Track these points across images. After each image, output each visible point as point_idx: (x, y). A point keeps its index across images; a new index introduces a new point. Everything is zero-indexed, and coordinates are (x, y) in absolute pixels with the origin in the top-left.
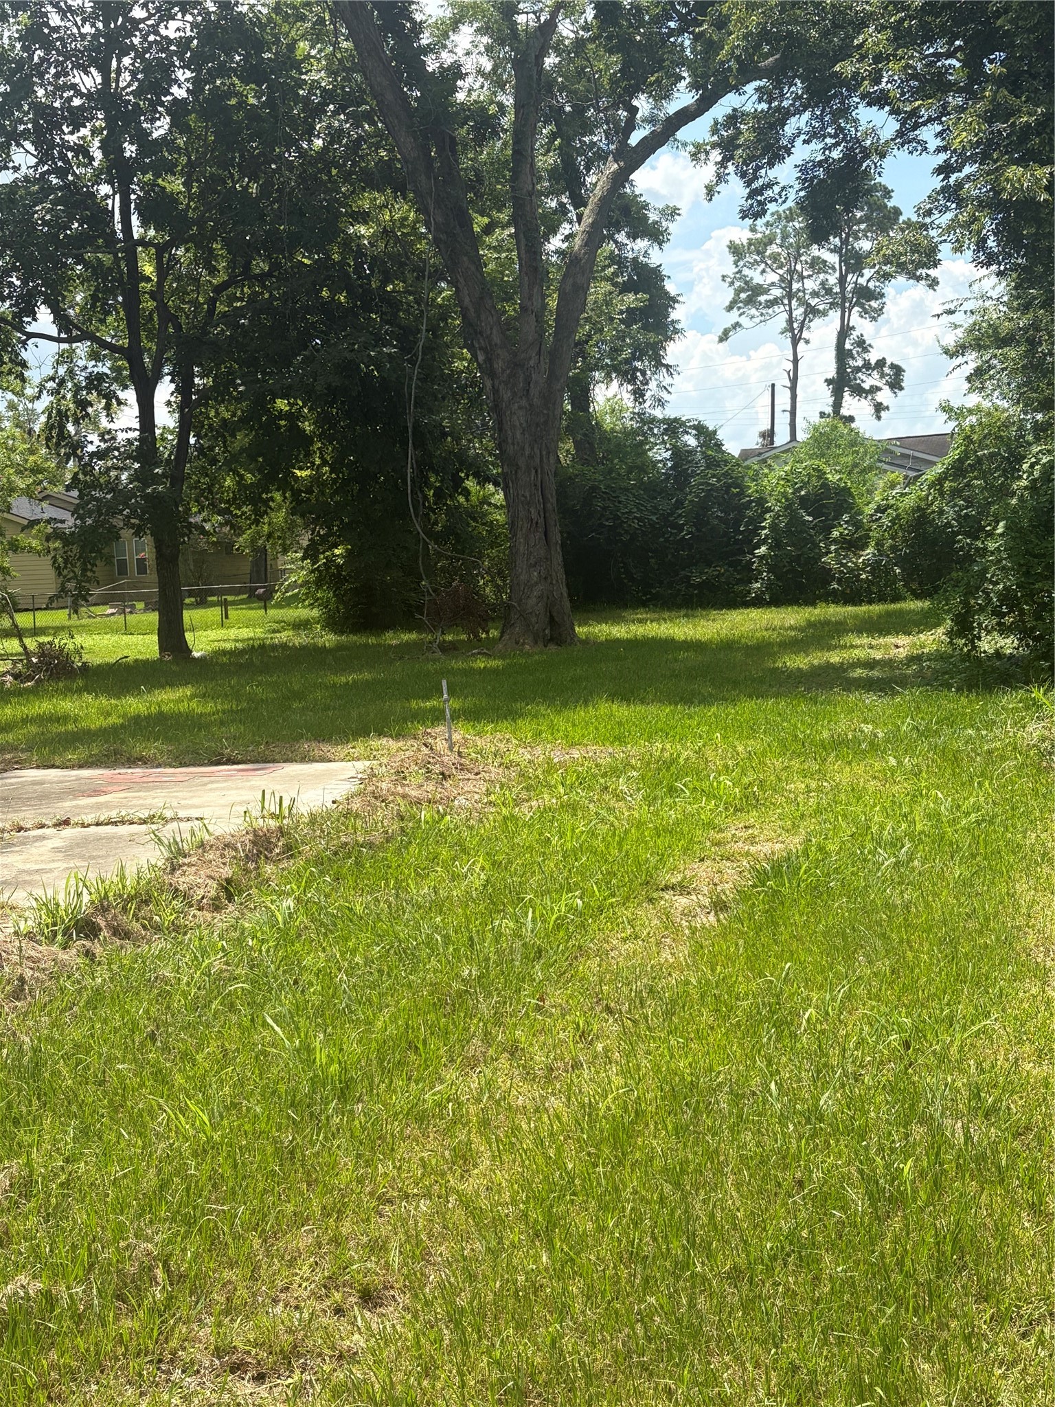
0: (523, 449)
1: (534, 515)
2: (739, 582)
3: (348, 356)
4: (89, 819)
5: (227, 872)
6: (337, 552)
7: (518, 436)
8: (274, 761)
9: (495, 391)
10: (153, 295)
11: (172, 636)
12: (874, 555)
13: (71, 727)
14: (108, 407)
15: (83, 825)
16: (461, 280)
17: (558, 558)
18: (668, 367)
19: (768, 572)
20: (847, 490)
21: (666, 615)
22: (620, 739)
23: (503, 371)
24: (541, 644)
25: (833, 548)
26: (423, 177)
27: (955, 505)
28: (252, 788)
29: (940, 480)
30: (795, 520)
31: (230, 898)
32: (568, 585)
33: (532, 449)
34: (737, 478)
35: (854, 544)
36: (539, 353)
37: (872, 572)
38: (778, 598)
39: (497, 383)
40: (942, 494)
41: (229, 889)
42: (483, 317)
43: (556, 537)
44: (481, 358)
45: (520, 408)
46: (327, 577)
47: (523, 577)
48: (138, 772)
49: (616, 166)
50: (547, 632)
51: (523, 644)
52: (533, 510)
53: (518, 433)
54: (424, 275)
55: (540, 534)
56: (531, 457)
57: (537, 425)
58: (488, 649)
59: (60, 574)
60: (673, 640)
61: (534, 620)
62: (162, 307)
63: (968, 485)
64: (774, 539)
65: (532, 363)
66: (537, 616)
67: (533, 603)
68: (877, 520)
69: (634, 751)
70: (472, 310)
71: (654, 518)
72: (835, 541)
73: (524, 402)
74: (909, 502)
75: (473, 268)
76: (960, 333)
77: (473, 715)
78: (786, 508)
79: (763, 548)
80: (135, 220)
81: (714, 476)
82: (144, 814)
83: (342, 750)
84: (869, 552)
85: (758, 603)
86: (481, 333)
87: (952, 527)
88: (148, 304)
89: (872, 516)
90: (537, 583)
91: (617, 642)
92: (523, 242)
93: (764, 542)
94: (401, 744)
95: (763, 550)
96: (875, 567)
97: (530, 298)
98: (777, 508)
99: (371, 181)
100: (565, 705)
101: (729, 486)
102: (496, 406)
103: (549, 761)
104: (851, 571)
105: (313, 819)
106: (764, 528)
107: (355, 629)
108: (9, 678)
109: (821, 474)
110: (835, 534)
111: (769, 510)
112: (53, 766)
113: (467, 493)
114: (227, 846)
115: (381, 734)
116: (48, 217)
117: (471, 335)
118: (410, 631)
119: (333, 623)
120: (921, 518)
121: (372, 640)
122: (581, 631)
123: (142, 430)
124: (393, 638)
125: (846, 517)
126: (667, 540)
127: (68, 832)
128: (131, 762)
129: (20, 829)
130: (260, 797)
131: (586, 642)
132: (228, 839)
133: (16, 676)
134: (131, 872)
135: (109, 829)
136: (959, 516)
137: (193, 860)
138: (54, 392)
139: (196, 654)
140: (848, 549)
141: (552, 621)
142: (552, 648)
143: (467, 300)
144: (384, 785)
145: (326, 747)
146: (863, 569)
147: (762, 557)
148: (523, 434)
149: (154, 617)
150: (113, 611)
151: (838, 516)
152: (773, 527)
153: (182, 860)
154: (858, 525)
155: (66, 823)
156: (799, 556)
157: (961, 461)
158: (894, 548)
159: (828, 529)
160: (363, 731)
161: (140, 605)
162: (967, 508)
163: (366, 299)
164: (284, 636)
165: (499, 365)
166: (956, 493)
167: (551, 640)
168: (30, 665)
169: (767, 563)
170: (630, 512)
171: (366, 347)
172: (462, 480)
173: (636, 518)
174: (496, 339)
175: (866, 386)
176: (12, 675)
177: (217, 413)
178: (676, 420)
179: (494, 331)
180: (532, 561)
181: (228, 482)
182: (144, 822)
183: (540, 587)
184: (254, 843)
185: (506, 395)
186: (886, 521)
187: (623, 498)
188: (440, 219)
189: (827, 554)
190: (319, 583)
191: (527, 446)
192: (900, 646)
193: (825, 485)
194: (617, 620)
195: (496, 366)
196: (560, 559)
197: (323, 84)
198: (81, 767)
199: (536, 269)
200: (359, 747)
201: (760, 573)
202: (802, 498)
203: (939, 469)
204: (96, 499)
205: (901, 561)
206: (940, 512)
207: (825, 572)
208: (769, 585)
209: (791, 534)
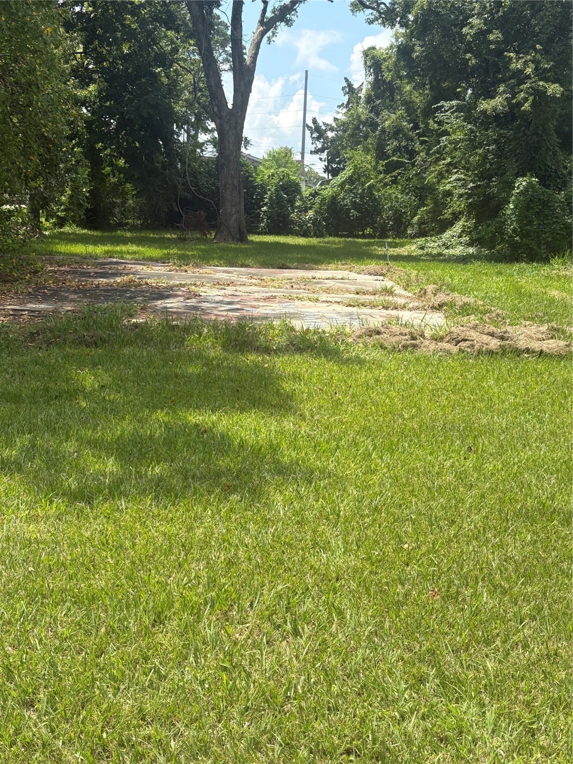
0: (232, 153)
2: (253, 222)
7: (231, 146)
9: (221, 125)
12: (314, 216)
17: (243, 204)
19: (267, 220)
20: (298, 184)
23: (225, 117)
24: (235, 240)
25: (296, 211)
26: (201, 26)
27: (350, 196)
29: (342, 185)
30: (279, 197)
34: (251, 173)
35: (304, 210)
37: (313, 223)
38: (271, 231)
39: (222, 121)
40: (342, 188)
42: (219, 91)
44: (215, 109)
45: (233, 134)
47: (229, 211)
49: (262, 27)
50: (238, 236)
51: (228, 239)
53: (231, 145)
55: (237, 192)
61: (232, 230)
63: (355, 188)
64: (270, 204)
65: (239, 115)
66: (234, 228)
67: (232, 222)
70: (215, 88)
72: (296, 208)
73: (235, 132)
74: (327, 192)
78: (276, 190)
84: (311, 213)
85: (264, 233)
86: (217, 98)
87: (348, 206)
89: (307, 197)
90: (234, 214)
93: (266, 205)
95: (265, 208)
96: (315, 222)
97: (240, 85)
98: (272, 189)
101: (248, 177)
104: (304, 222)
106: (266, 198)
109: (288, 176)
110: (296, 204)
111: (268, 190)
120: (334, 198)
122: (250, 238)
125: (299, 197)
131: (252, 241)
136: (352, 201)
140: (302, 212)
141: (240, 230)
142: (239, 243)
146: (308, 222)
147: (265, 212)
148: (233, 146)
151: (296, 196)
152: (271, 198)
154: (303, 200)
156: (280, 213)
158: (321, 213)
159: (292, 202)
162: (355, 198)
165: (224, 114)
167: (239, 240)
169: (267, 215)
180: (233, 204)
183: (235, 216)
185: (226, 127)
186: (318, 200)
188: (206, 45)
189: (292, 213)
191: (234, 152)
193: (290, 181)
195: (222, 114)
201: (263, 219)
202: (280, 186)
205: (325, 219)
206: (344, 199)
207: (292, 222)
208: (268, 225)
209: (277, 202)
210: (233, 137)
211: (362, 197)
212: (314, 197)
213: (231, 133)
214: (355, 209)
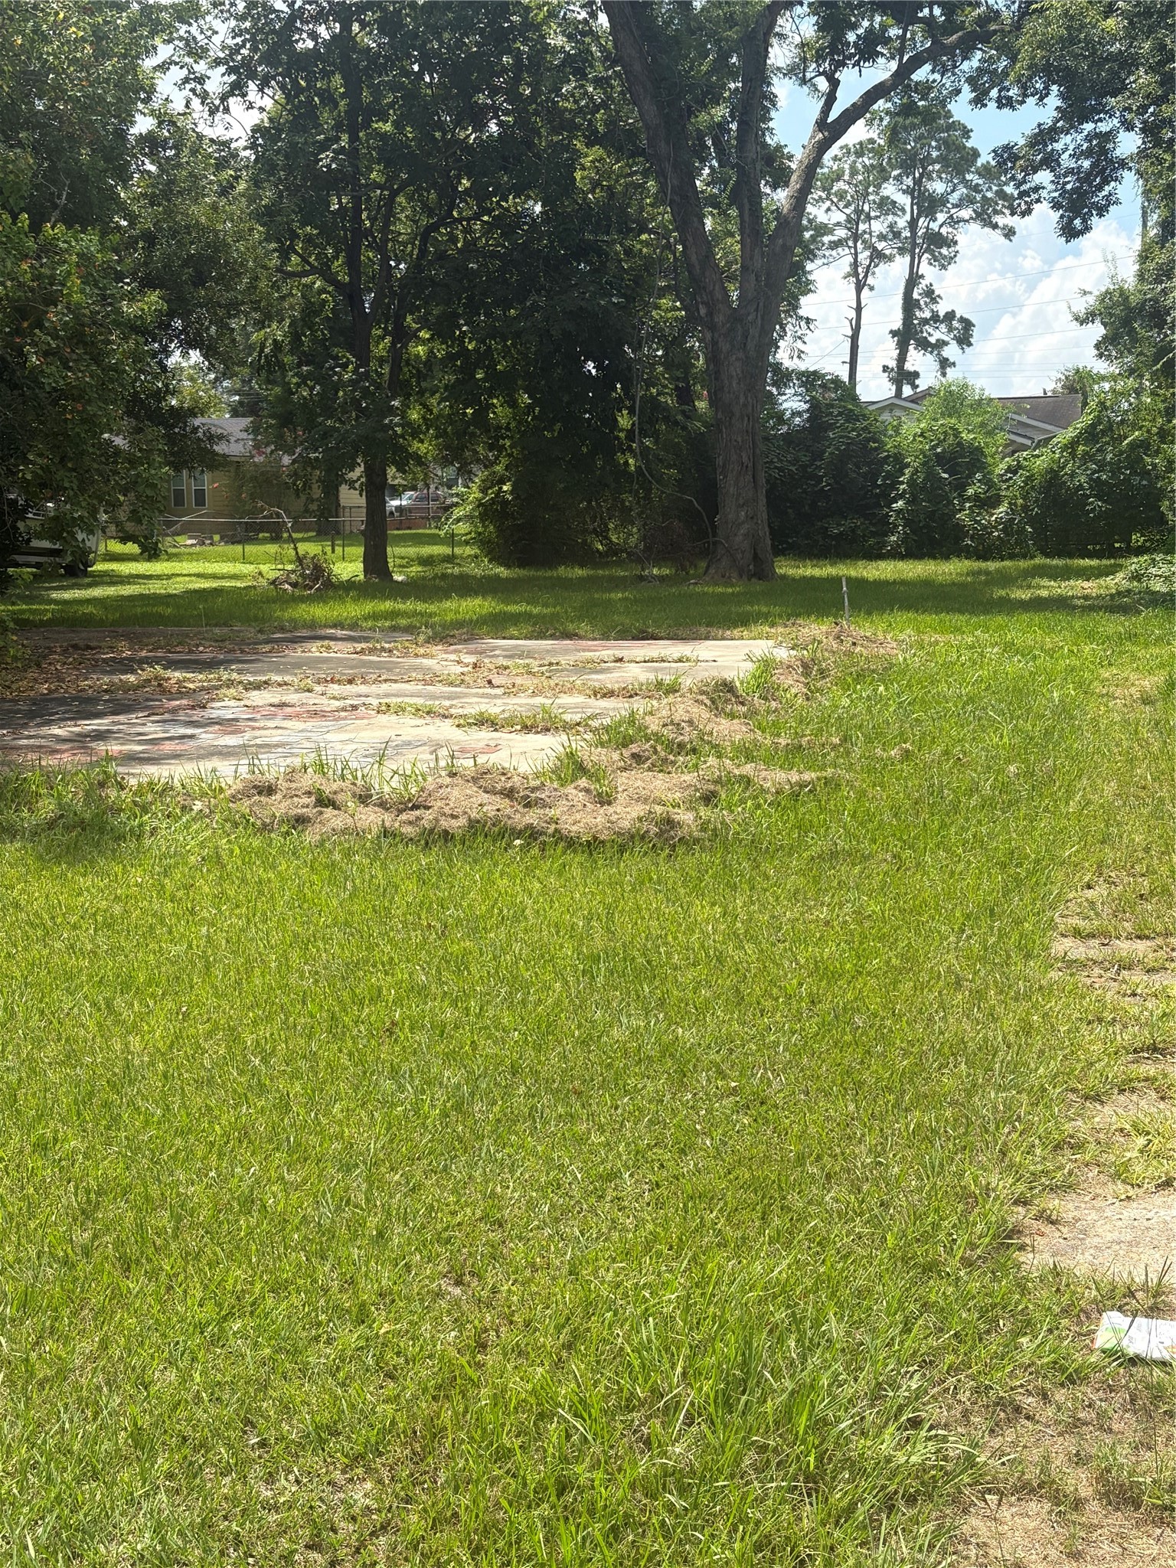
0: (737, 397)
2: (874, 534)
6: (505, 488)
7: (734, 384)
9: (714, 342)
11: (378, 560)
12: (1007, 513)
16: (690, 239)
17: (762, 501)
19: (904, 527)
20: (979, 449)
21: (808, 562)
23: (723, 325)
24: (745, 577)
25: (968, 505)
26: (663, 142)
27: (1087, 469)
29: (1073, 445)
30: (931, 475)
33: (746, 398)
34: (875, 433)
35: (988, 502)
36: (757, 310)
37: (1005, 530)
38: (913, 551)
39: (716, 335)
40: (1073, 455)
42: (707, 274)
45: (737, 359)
46: (488, 511)
47: (732, 517)
49: (821, 135)
50: (751, 567)
51: (729, 577)
52: (744, 455)
55: (749, 477)
56: (745, 405)
61: (739, 556)
63: (1100, 450)
64: (912, 494)
65: (750, 318)
66: (743, 552)
67: (740, 540)
68: (1007, 480)
70: (698, 267)
71: (794, 469)
72: (969, 499)
73: (741, 355)
74: (1041, 462)
76: (1091, 300)
78: (924, 464)
79: (900, 503)
81: (853, 430)
84: (1002, 510)
85: (895, 555)
86: (704, 288)
87: (1083, 489)
89: (1002, 475)
90: (743, 523)
93: (901, 496)
96: (1008, 526)
97: (751, 258)
98: (916, 464)
102: (713, 356)
104: (985, 528)
106: (902, 483)
107: (522, 564)
108: (287, 586)
109: (957, 433)
110: (970, 491)
111: (908, 465)
118: (582, 566)
119: (499, 559)
120: (1053, 477)
125: (978, 476)
126: (805, 491)
136: (1091, 479)
139: (398, 578)
140: (981, 507)
141: (756, 557)
142: (755, 582)
143: (694, 258)
146: (995, 527)
147: (899, 511)
148: (739, 383)
150: (194, 542)
151: (971, 475)
152: (911, 483)
154: (988, 482)
155: (621, 660)
156: (934, 512)
157: (1093, 426)
158: (1025, 508)
159: (962, 487)
161: (217, 538)
162: (1098, 472)
166: (1087, 457)
167: (754, 575)
169: (904, 517)
170: (772, 462)
173: (776, 467)
174: (717, 295)
175: (932, 340)
178: (815, 373)
179: (717, 287)
180: (741, 501)
182: (680, 661)
183: (746, 526)
185: (724, 346)
186: (1019, 480)
188: (676, 182)
189: (960, 511)
190: (484, 518)
191: (742, 395)
192: (1090, 587)
193: (960, 444)
195: (716, 320)
196: (765, 500)
201: (896, 526)
202: (937, 455)
203: (1070, 433)
205: (1032, 521)
206: (1073, 475)
207: (959, 528)
208: (905, 539)
209: (927, 490)
210: (738, 364)
211: (1116, 470)
212: (1015, 473)
214: (1099, 497)
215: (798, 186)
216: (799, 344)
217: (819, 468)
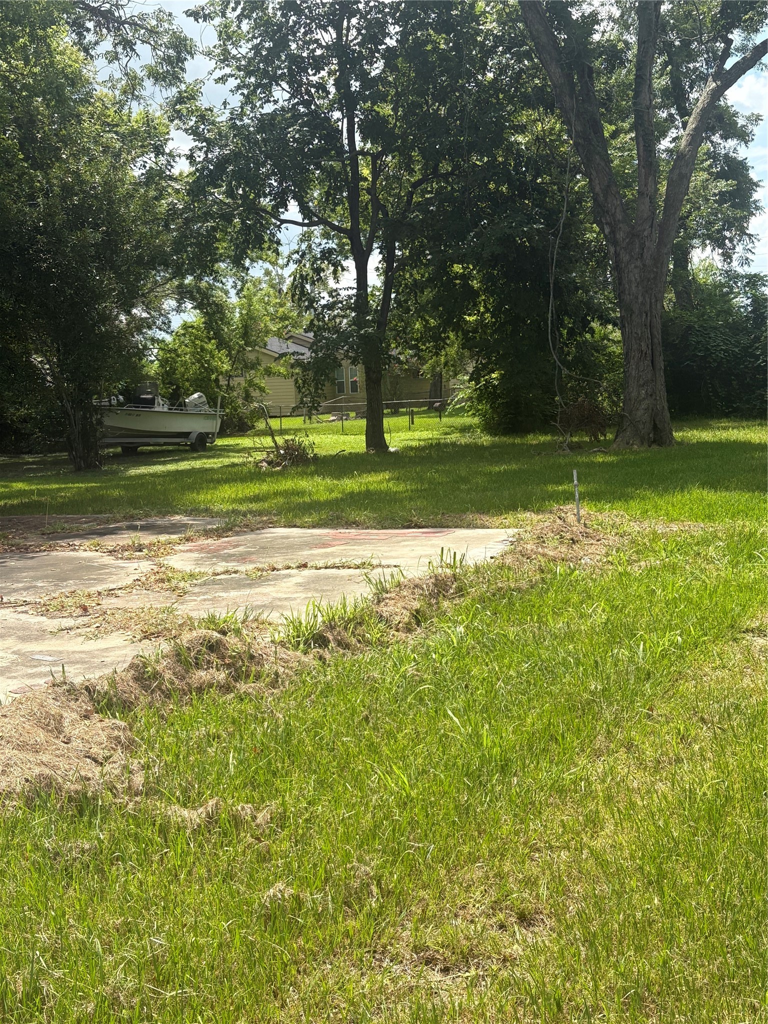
0: (637, 298)
1: (644, 348)
3: (508, 231)
4: (321, 564)
5: (416, 605)
6: (494, 376)
7: (634, 288)
8: (448, 527)
9: (617, 254)
10: (369, 191)
11: (375, 436)
13: (307, 499)
14: (335, 272)
15: (316, 568)
16: (594, 173)
17: (661, 380)
18: (750, 236)
21: (744, 424)
22: (710, 517)
23: (624, 240)
24: (646, 445)
26: (567, 97)
28: (433, 546)
31: (418, 623)
32: (668, 401)
33: (644, 298)
36: (651, 227)
39: (618, 249)
41: (418, 617)
42: (609, 200)
43: (661, 363)
44: (607, 231)
45: (636, 267)
46: (486, 394)
47: (634, 394)
48: (353, 532)
49: (714, 85)
50: (651, 435)
51: (633, 444)
52: (643, 344)
53: (633, 286)
54: (566, 169)
55: (648, 362)
56: (643, 304)
57: (649, 280)
58: (605, 448)
59: (300, 391)
60: (750, 443)
61: (641, 426)
62: (375, 200)
65: (646, 233)
66: (644, 424)
67: (641, 414)
69: (721, 526)
70: (601, 195)
71: (737, 350)
73: (638, 263)
75: (603, 164)
77: (594, 497)
80: (358, 137)
82: (358, 562)
83: (497, 520)
86: (607, 212)
88: (366, 197)
90: (644, 399)
91: (706, 443)
92: (642, 144)
94: (540, 517)
97: (646, 185)
99: (529, 102)
100: (666, 490)
102: (618, 266)
103: (654, 533)
105: (477, 570)
107: (506, 433)
108: (265, 464)
112: (295, 526)
113: (592, 331)
114: (416, 586)
115: (526, 509)
116: (297, 136)
117: (600, 214)
118: (546, 434)
119: (489, 428)
121: (518, 441)
122: (678, 435)
123: (358, 288)
124: (533, 439)
126: (746, 367)
127: (306, 572)
128: (349, 524)
129: (274, 569)
130: (440, 552)
131: (681, 444)
132: (417, 581)
133: (269, 463)
134: (350, 602)
135: (334, 571)
137: (393, 595)
138: (298, 262)
139: (392, 449)
141: (655, 427)
142: (655, 447)
143: (597, 189)
144: (529, 547)
145: (486, 518)
148: (637, 286)
149: (363, 423)
150: (334, 418)
153: (385, 595)
155: (305, 566)
160: (512, 507)
161: (353, 414)
163: (522, 189)
164: (454, 437)
165: (620, 235)
167: (654, 442)
168: (279, 455)
170: (718, 346)
171: (521, 224)
172: (589, 322)
173: (722, 350)
174: (619, 216)
176: (267, 462)
177: (411, 275)
178: (755, 276)
179: (618, 211)
180: (641, 382)
181: (417, 326)
182: (358, 567)
183: (647, 402)
184: (435, 585)
185: (625, 257)
187: (712, 335)
188: (579, 128)
190: (479, 400)
191: (640, 297)
194: (706, 427)
195: (618, 236)
196: (663, 380)
197: (495, 32)
198: (314, 527)
199: (651, 164)
200: (510, 518)
204: (326, 338)
213: (633, 266)
215: (694, 126)
216: (749, 255)
217: (757, 348)
